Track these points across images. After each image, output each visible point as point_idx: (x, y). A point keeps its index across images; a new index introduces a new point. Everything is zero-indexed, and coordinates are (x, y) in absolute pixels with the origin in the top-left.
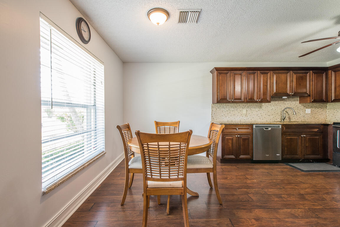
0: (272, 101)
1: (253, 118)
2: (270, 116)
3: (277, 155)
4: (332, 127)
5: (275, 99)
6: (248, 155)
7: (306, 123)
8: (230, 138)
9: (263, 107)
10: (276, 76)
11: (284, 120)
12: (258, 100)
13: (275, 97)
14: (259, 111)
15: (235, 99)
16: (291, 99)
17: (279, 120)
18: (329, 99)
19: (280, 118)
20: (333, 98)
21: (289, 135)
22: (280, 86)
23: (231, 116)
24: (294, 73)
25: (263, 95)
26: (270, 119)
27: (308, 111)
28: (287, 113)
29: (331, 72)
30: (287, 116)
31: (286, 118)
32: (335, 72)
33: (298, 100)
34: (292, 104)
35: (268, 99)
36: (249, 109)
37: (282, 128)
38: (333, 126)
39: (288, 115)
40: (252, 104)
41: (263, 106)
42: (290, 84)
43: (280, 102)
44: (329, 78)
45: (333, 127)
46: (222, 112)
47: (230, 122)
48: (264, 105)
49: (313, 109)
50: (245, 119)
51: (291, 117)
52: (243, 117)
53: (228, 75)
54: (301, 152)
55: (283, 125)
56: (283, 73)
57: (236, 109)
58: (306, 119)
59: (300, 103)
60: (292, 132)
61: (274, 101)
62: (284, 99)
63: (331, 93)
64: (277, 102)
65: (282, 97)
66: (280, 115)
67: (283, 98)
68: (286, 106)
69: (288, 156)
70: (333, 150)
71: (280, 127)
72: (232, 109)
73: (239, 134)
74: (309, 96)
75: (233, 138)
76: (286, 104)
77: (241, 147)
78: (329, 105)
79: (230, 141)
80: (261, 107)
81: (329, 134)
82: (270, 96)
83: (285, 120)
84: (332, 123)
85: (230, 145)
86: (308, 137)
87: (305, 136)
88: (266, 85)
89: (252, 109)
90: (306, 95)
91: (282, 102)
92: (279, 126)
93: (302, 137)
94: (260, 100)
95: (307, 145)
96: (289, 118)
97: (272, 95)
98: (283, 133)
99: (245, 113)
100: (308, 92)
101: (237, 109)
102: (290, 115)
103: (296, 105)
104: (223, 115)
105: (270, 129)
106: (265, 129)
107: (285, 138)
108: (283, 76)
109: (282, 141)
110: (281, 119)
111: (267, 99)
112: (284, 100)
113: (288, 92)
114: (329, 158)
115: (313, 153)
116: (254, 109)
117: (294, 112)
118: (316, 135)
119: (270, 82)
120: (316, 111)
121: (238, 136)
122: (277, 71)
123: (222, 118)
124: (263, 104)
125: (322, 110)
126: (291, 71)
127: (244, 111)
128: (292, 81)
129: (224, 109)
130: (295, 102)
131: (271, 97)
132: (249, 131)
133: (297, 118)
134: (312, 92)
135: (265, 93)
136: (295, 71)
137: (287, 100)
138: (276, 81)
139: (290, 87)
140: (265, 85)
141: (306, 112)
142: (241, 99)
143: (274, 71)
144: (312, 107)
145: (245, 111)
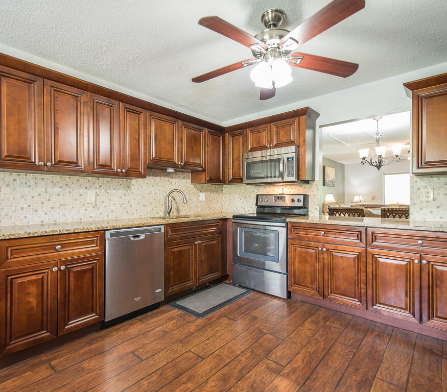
0: (149, 176)
1: (112, 211)
2: (146, 206)
3: (157, 291)
4: (231, 223)
5: (154, 172)
6: (93, 312)
7: (200, 219)
8: (34, 277)
9: (133, 187)
10: (155, 123)
11: (169, 214)
12: (119, 170)
13: (154, 168)
14: (125, 195)
15: (60, 161)
16: (179, 174)
17: (162, 214)
18: (226, 179)
19: (163, 210)
20: (231, 178)
21: (178, 244)
22: (162, 146)
23: (52, 208)
24: (183, 125)
25: (131, 160)
26: (146, 214)
27: (202, 196)
28: (174, 199)
29: (229, 136)
30: (174, 207)
31: (172, 210)
32: (233, 136)
33: (189, 177)
34: (181, 184)
35: (142, 169)
36: (103, 191)
37: (166, 231)
38: (233, 220)
39: (175, 205)
40: (109, 180)
41: (133, 185)
42: (178, 145)
43: (163, 178)
44: (226, 145)
45: (233, 222)
46: (23, 197)
47: (49, 225)
48: (136, 182)
49: (209, 193)
50: (93, 214)
51: (180, 208)
52: (88, 212)
53: (36, 86)
54: (195, 274)
55: (167, 226)
56: (167, 121)
57: (68, 190)
58: (199, 211)
59: (192, 182)
60: (182, 238)
61: (153, 175)
62: (170, 173)
63: (229, 169)
64: (158, 179)
65: (166, 170)
66: (164, 204)
67: (168, 171)
68: (172, 188)
69: (176, 288)
70: (233, 260)
71: (163, 231)
72: (56, 190)
73: (63, 263)
74: (204, 170)
75: (45, 278)
76: (173, 183)
77: (72, 297)
78: (226, 188)
79: (33, 290)
80: (129, 187)
81: (228, 235)
82: (144, 164)
83: (171, 214)
84: (231, 217)
85: (33, 301)
86: (204, 244)
87: (200, 242)
88: (137, 137)
89: (109, 192)
90: (200, 169)
91: (167, 179)
92: (160, 229)
93: (196, 245)
94: (124, 171)
95: (203, 259)
96: (178, 210)
97: (149, 162)
98: (168, 242)
99: (93, 199)
100: (203, 164)
101: (70, 190)
102: (178, 204)
103: (187, 186)
104: (25, 206)
105: (143, 237)
106: (132, 239)
107: (171, 251)
108: (167, 127)
109: (166, 259)
110: (165, 213)
111: (138, 169)
112: (168, 175)
113: (176, 160)
114: (228, 274)
115: (211, 271)
116: (114, 191)
117: (185, 199)
118: (213, 239)
119: (145, 133)
120: (212, 196)
121: (59, 269)
122: (157, 114)
123: (22, 217)
124: (134, 181)
125: (218, 195)
126: (180, 121)
127: (90, 196)
128: (181, 139)
129: (27, 189)
130: (186, 180)
131: (148, 168)
132: (93, 247)
133: (187, 210)
134: (208, 165)
135: (135, 157)
136: (186, 123)
137: (174, 176)
138: (155, 133)
139: (178, 151)
140: (135, 139)
141: (200, 199)
142: (76, 163)
143: (153, 113)
144: (206, 191)
145: (94, 195)
